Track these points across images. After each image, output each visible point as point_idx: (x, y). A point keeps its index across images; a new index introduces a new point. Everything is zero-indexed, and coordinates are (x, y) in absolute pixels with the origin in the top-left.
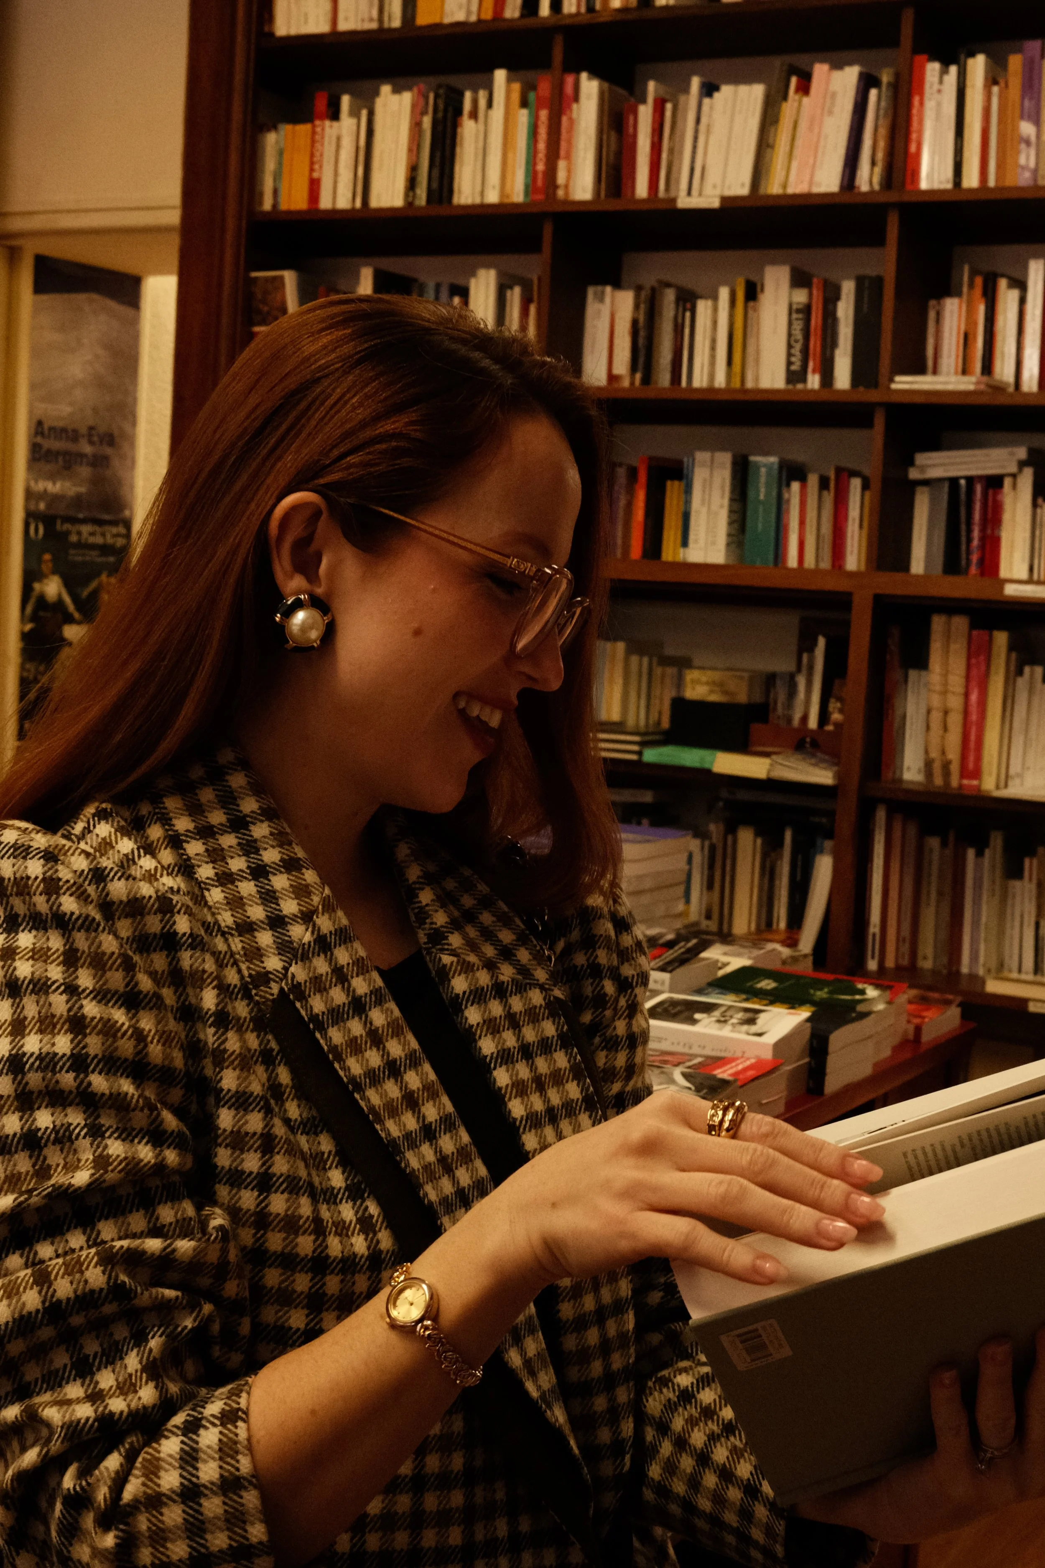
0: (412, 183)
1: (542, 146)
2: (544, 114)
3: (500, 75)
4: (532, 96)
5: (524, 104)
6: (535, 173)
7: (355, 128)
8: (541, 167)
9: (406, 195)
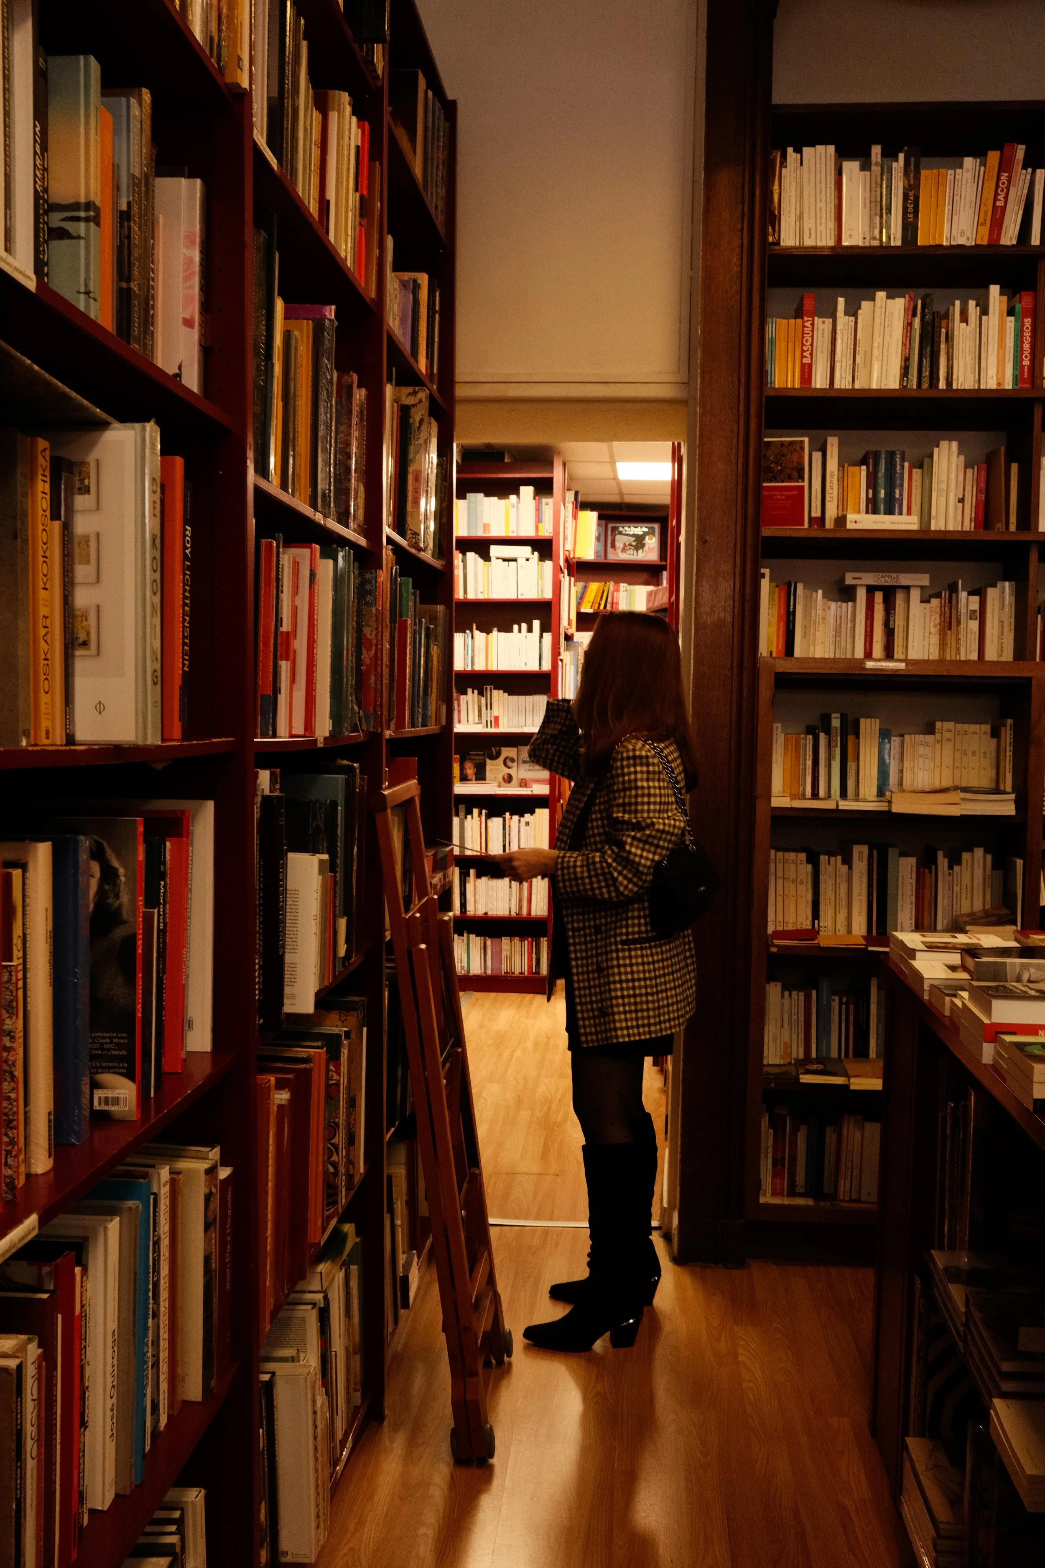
0: (905, 371)
1: (1027, 346)
2: (1028, 322)
3: (994, 290)
4: (1018, 308)
5: (1011, 312)
6: (1022, 367)
7: (853, 324)
8: (1026, 362)
9: (901, 380)
